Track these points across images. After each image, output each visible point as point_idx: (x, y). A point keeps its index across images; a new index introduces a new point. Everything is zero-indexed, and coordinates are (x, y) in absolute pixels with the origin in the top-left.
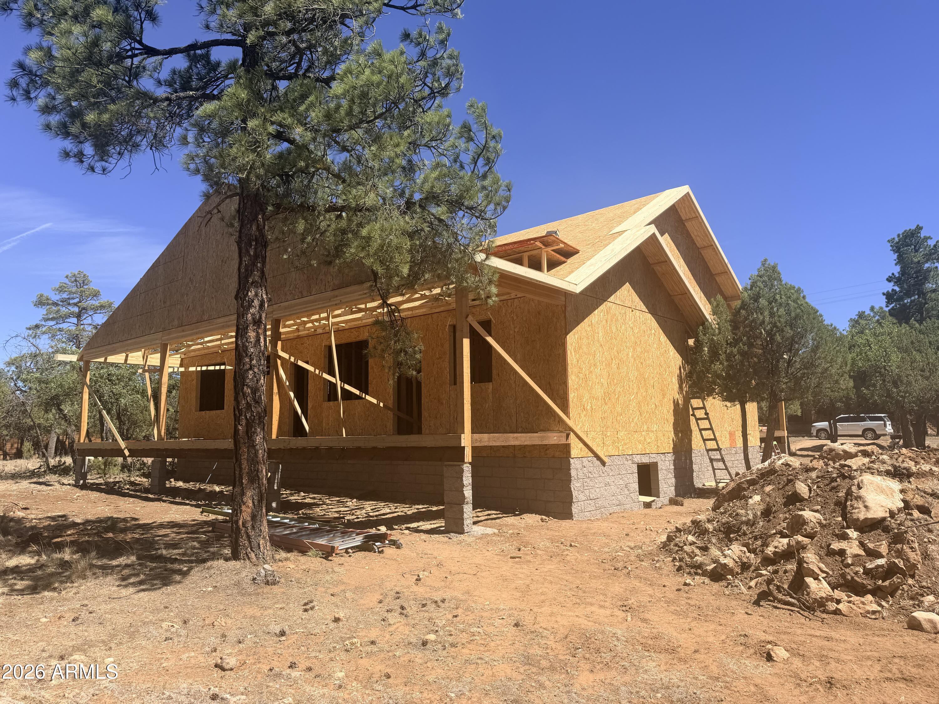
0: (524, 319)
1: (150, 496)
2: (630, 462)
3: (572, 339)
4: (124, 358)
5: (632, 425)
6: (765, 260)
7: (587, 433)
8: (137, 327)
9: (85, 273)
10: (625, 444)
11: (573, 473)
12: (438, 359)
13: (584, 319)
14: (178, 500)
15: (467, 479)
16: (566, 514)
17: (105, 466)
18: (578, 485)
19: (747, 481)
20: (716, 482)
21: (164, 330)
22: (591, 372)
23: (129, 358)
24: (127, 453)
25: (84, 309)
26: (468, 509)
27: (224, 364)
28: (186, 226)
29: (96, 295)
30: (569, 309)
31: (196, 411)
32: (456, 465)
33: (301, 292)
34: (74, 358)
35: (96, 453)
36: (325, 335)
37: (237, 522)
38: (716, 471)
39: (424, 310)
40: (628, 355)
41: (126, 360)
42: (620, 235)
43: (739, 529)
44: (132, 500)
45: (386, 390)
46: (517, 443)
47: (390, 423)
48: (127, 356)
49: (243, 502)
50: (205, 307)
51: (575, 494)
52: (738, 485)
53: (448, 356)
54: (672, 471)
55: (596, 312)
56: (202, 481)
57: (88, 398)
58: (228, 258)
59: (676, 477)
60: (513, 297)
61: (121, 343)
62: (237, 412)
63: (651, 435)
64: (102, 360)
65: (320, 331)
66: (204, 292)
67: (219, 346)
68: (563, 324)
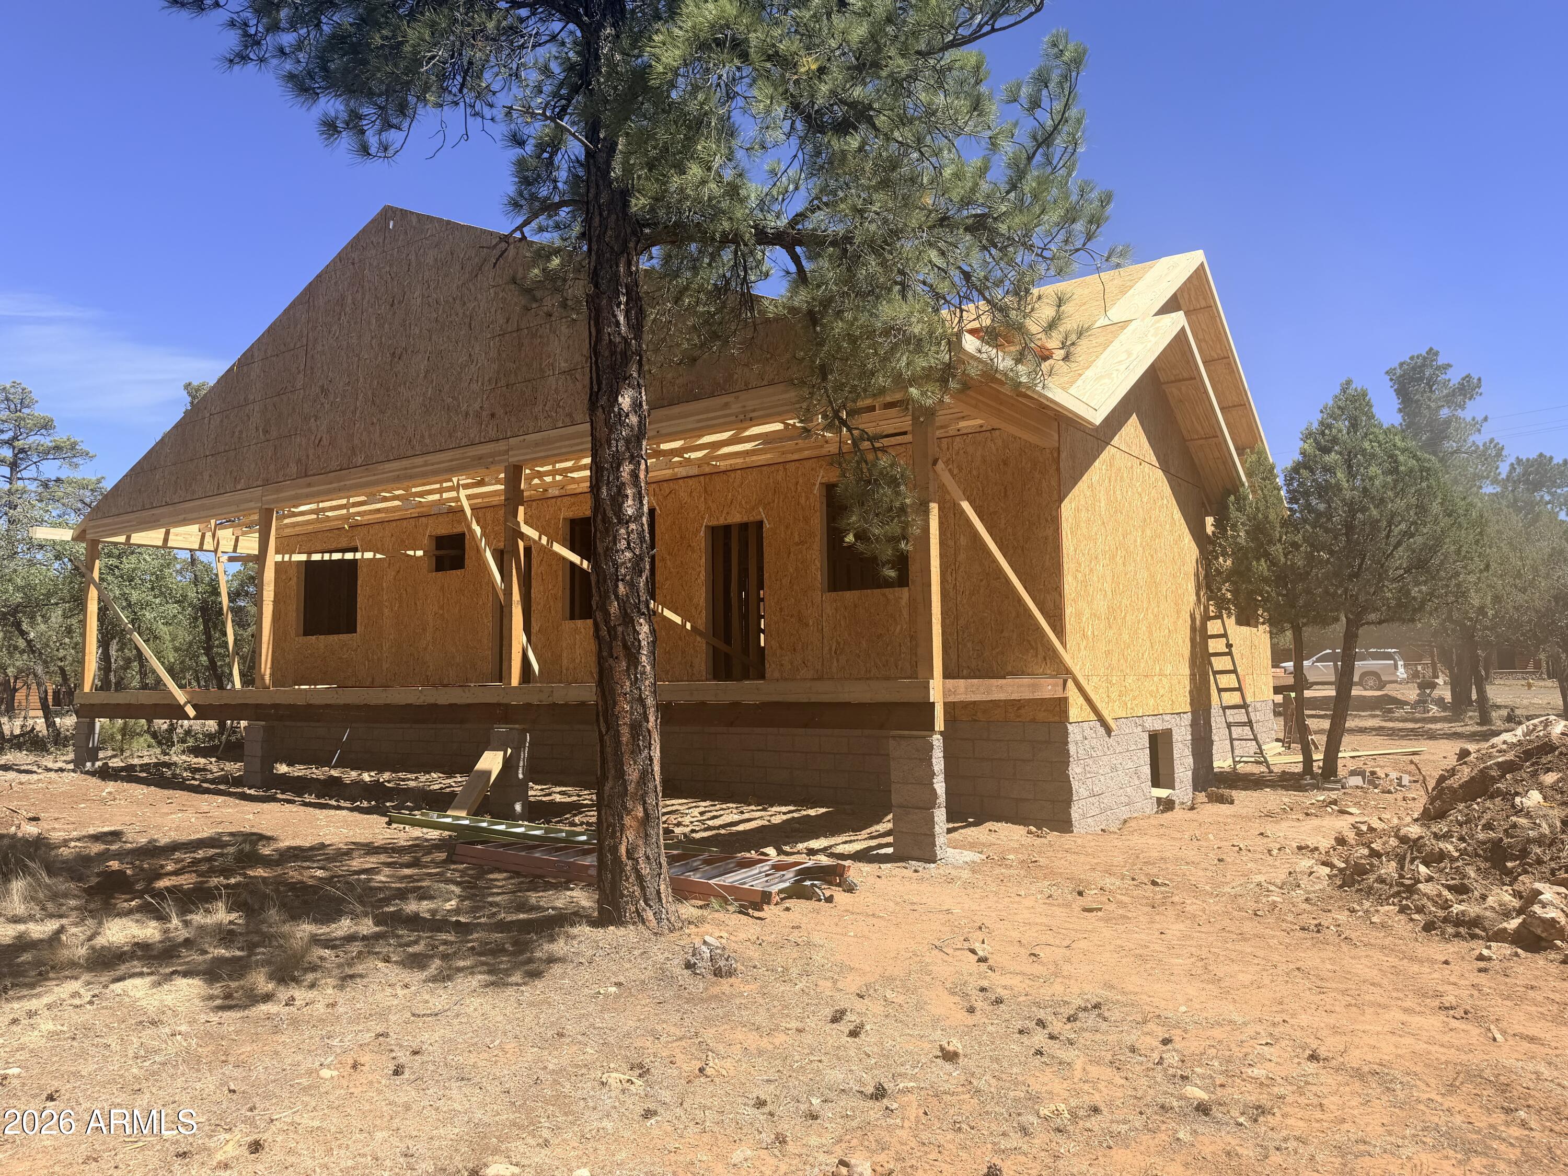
0: (975, 472)
1: (252, 792)
2: (1140, 729)
3: (1067, 508)
4: (162, 536)
5: (1142, 665)
6: (1349, 383)
7: (1087, 677)
8: (206, 477)
9: (23, 386)
10: (1135, 698)
11: (1072, 748)
12: (797, 544)
13: (1082, 475)
14: (308, 798)
15: (938, 763)
16: (1064, 825)
17: (124, 735)
18: (1078, 770)
19: (1499, 764)
20: (1234, 762)
21: (266, 483)
22: (1091, 570)
23: (171, 537)
24: (190, 711)
25: (22, 451)
26: (940, 815)
27: (355, 550)
28: (311, 290)
29: (46, 426)
30: (1063, 455)
31: (297, 635)
32: (916, 737)
33: (570, 415)
34: (66, 535)
35: (111, 711)
36: (565, 499)
37: (615, 849)
38: (1236, 743)
39: (769, 456)
40: (1135, 541)
41: (166, 540)
42: (1123, 328)
43: (1524, 853)
44: (220, 799)
45: (691, 600)
46: (1002, 696)
47: (701, 661)
48: (167, 533)
49: (625, 808)
50: (356, 441)
51: (1075, 785)
52: (1481, 771)
53: (818, 539)
54: (1189, 743)
55: (1097, 463)
56: (327, 763)
57: (96, 610)
58: (406, 349)
59: (1194, 755)
60: (951, 433)
61: (171, 508)
62: (604, 632)
63: (1165, 680)
64: (122, 539)
65: (553, 492)
66: (354, 412)
67: (345, 518)
68: (1054, 483)
